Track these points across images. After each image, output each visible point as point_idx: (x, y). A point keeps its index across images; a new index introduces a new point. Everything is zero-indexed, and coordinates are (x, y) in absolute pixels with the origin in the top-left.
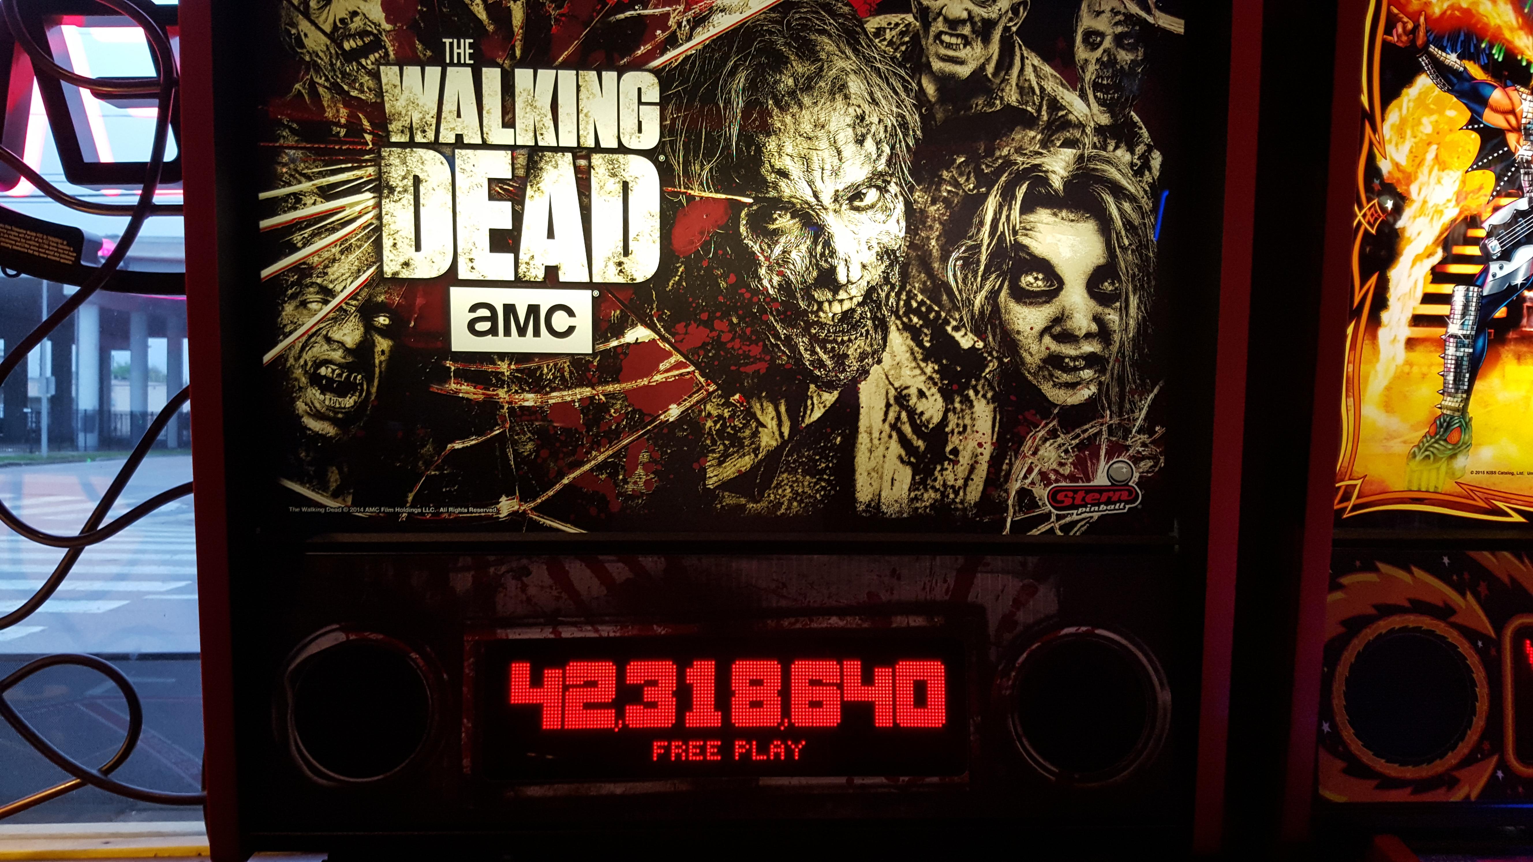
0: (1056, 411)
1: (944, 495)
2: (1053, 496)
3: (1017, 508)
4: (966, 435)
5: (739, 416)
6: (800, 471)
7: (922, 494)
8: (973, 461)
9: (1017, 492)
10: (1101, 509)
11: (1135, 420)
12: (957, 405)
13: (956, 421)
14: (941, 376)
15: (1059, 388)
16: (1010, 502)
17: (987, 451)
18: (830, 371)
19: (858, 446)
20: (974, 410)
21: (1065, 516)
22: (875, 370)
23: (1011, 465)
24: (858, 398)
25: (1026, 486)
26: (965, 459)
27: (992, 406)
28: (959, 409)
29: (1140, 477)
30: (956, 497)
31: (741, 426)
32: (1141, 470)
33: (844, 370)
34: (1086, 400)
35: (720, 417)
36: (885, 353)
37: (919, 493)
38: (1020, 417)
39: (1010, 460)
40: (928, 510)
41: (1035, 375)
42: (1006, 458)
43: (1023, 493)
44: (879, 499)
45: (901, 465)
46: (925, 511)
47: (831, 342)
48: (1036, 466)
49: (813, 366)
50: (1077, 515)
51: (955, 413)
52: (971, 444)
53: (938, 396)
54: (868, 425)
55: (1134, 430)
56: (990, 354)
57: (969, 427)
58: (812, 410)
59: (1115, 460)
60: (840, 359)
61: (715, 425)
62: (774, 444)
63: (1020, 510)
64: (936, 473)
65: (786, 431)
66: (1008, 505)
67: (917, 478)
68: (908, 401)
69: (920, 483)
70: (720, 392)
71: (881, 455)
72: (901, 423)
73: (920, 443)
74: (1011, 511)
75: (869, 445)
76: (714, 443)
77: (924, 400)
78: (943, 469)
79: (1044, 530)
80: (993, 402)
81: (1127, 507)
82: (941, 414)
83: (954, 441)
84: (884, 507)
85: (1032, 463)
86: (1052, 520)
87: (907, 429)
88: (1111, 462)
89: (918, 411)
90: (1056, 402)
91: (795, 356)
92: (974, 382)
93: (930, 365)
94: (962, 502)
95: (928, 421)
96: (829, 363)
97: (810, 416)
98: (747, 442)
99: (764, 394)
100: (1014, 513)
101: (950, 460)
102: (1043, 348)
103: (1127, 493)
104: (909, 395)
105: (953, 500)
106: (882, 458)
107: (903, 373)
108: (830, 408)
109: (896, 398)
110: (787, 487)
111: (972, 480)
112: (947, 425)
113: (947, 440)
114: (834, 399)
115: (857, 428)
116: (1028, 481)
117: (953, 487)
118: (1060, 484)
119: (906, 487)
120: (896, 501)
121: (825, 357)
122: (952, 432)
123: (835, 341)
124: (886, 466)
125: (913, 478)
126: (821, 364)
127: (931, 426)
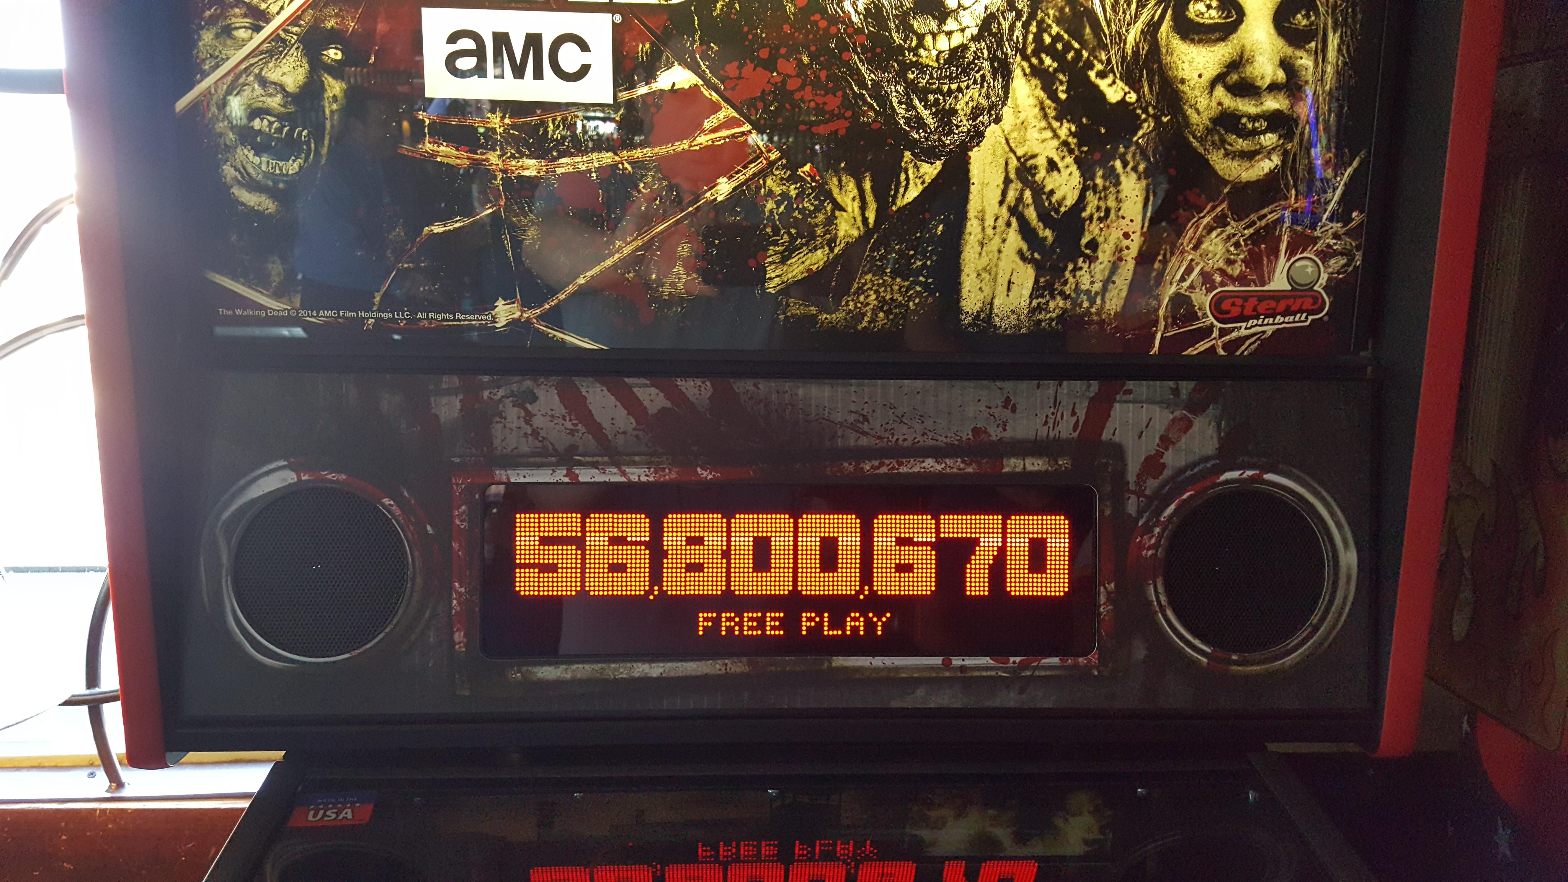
0: (1226, 191)
1: (1076, 304)
2: (1217, 306)
3: (1170, 320)
4: (1108, 221)
5: (810, 194)
6: (888, 270)
7: (1048, 302)
8: (1115, 258)
9: (1171, 299)
10: (1276, 321)
11: (1328, 202)
12: (1099, 181)
13: (1096, 202)
14: (1078, 140)
15: (1233, 159)
16: (1161, 312)
17: (1135, 244)
18: (931, 133)
19: (966, 237)
20: (1121, 188)
21: (1231, 331)
22: (993, 132)
23: (1165, 262)
24: (968, 171)
25: (1182, 291)
26: (1105, 255)
27: (1144, 183)
28: (1100, 186)
29: (1329, 279)
30: (1091, 307)
31: (812, 208)
32: (1330, 270)
33: (951, 132)
34: (1266, 175)
35: (785, 195)
36: (1005, 108)
37: (1043, 301)
38: (1180, 198)
39: (1165, 256)
40: (1054, 323)
41: (1202, 140)
42: (1159, 254)
43: (1180, 300)
44: (991, 309)
45: (1021, 263)
46: (1050, 324)
47: (934, 92)
48: (1197, 264)
49: (909, 127)
50: (1246, 328)
51: (1095, 192)
52: (1115, 234)
53: (1074, 168)
54: (980, 208)
55: (1325, 217)
56: (1145, 111)
57: (1113, 212)
58: (906, 188)
59: (1298, 256)
60: (946, 116)
61: (778, 207)
62: (856, 233)
63: (1174, 323)
64: (1067, 274)
65: (871, 216)
66: (1158, 316)
67: (1042, 280)
68: (1034, 175)
69: (1044, 288)
70: (784, 161)
71: (995, 249)
72: (1024, 207)
73: (1048, 233)
74: (1162, 324)
75: (980, 236)
76: (776, 231)
77: (1055, 173)
78: (1076, 269)
79: (1202, 349)
80: (1145, 178)
81: (1310, 318)
82: (1076, 194)
83: (1093, 230)
84: (997, 319)
85: (1192, 260)
86: (1214, 336)
87: (1031, 214)
88: (1293, 260)
89: (1047, 189)
90: (1227, 177)
91: (885, 110)
92: (1122, 150)
93: (1066, 125)
94: (1099, 313)
95: (1060, 203)
96: (931, 122)
97: (903, 195)
98: (819, 231)
99: (843, 165)
100: (1166, 327)
101: (1086, 257)
102: (1214, 104)
103: (1310, 300)
104: (1036, 167)
105: (1088, 308)
106: (996, 254)
107: (1028, 136)
108: (930, 184)
109: (1018, 170)
110: (872, 292)
111: (1114, 282)
112: (1084, 209)
113: (1084, 229)
114: (936, 172)
115: (966, 212)
116: (1186, 284)
117: (1088, 292)
118: (1226, 288)
119: (1026, 292)
120: (1013, 312)
121: (925, 113)
122: (1091, 218)
123: (939, 91)
124: (1002, 264)
125: (1036, 281)
126: (920, 123)
127: (1063, 209)
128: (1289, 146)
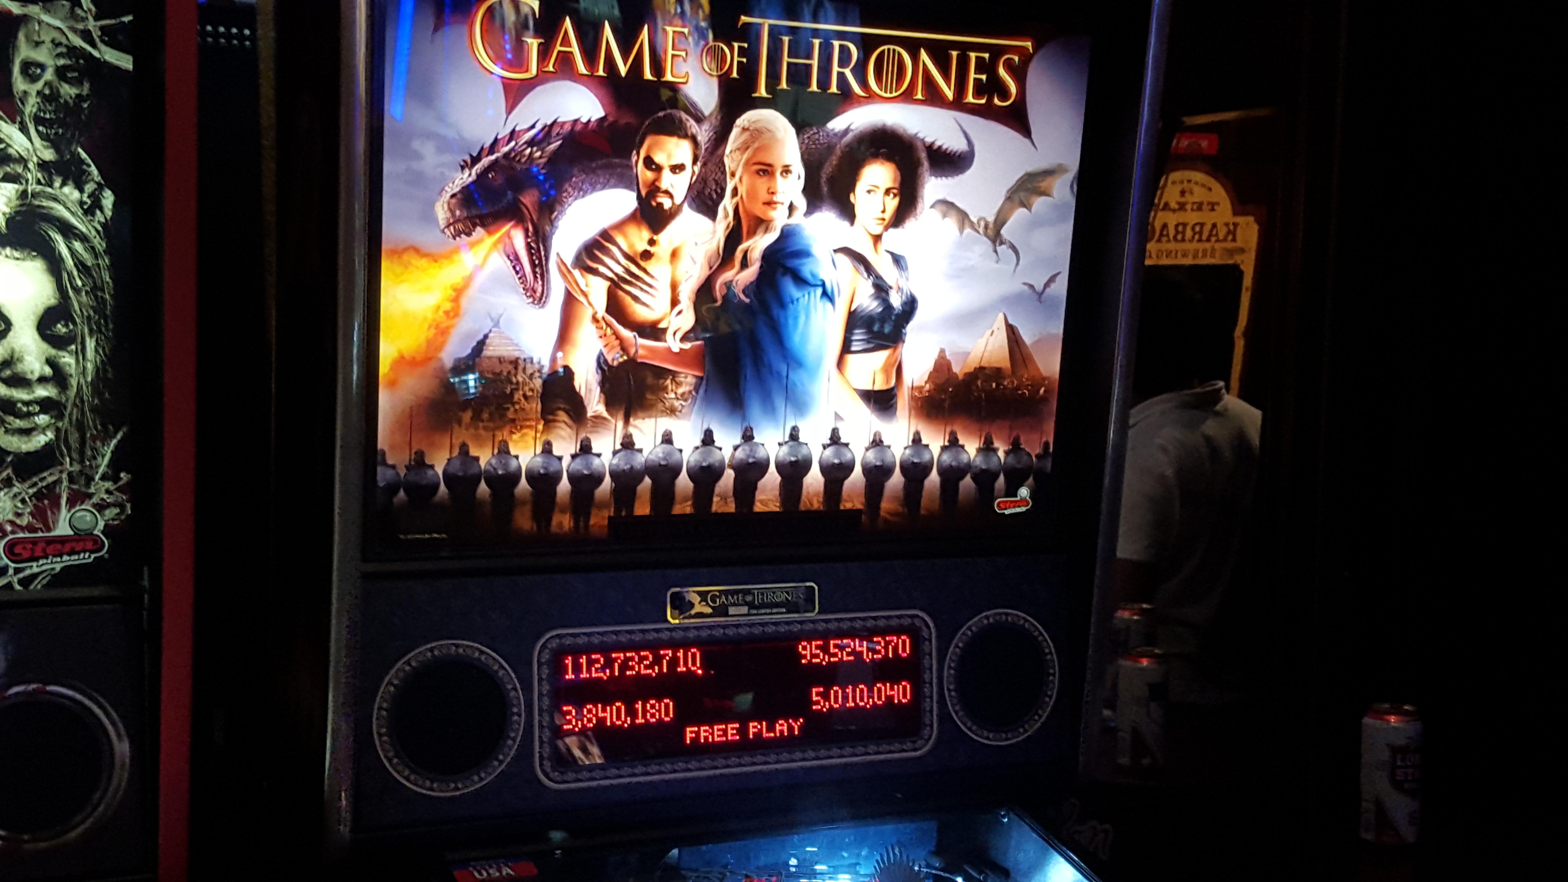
128: (60, 424)
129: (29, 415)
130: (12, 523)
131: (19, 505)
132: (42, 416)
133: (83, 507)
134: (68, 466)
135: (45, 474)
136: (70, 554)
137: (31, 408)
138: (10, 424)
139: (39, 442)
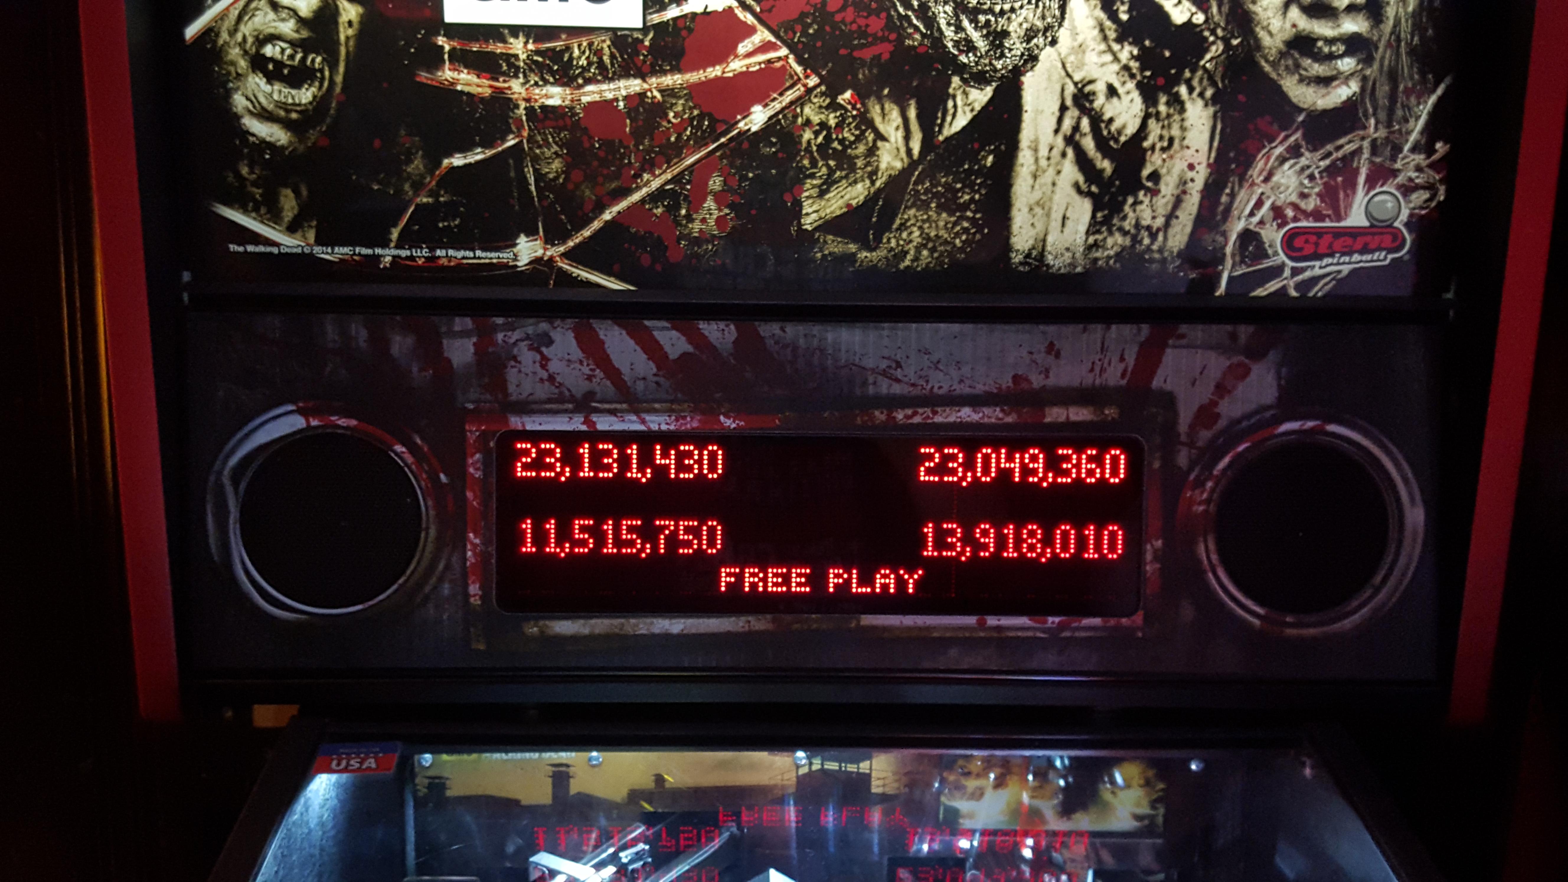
129: (1331, 57)
130: (1295, 206)
131: (1306, 182)
132: (1347, 60)
133: (1384, 189)
134: (1372, 129)
135: (1342, 141)
136: (1362, 252)
137: (1334, 48)
138: (1306, 70)
139: (1340, 96)
